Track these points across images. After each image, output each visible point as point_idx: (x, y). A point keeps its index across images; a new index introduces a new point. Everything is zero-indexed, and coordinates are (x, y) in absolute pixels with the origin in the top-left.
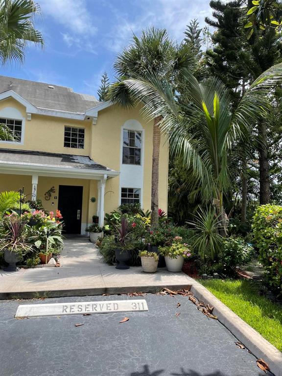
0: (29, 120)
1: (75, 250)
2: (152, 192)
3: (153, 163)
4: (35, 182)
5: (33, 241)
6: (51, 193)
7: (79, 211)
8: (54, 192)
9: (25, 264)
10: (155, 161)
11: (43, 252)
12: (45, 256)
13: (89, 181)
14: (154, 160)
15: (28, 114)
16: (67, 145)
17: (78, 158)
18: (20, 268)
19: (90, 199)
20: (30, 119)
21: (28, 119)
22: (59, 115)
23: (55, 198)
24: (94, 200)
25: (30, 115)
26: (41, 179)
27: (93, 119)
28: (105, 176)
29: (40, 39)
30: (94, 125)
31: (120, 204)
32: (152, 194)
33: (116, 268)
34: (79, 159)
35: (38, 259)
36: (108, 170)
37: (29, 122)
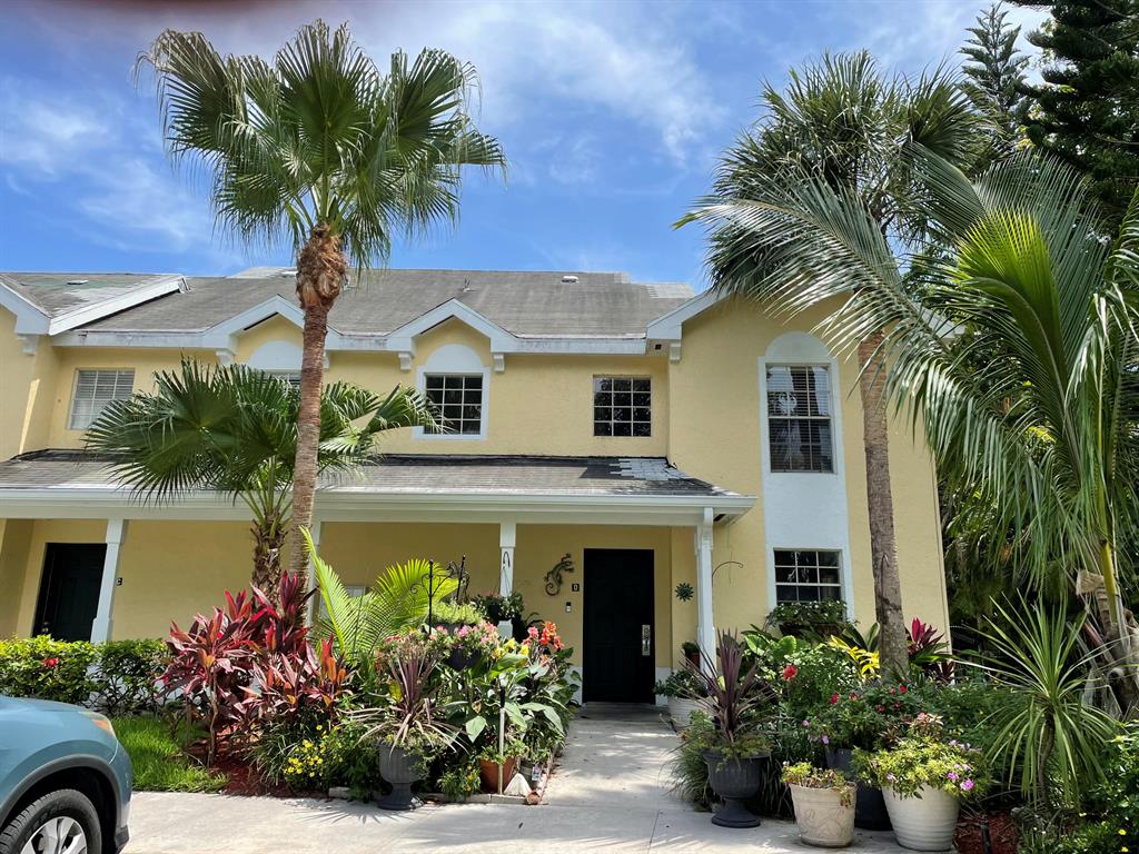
0: (499, 373)
1: (610, 753)
2: (875, 560)
3: (869, 463)
4: (508, 541)
5: (459, 719)
6: (563, 573)
7: (646, 628)
8: (571, 570)
9: (438, 790)
10: (875, 455)
11: (491, 754)
12: (498, 766)
13: (669, 529)
14: (869, 451)
15: (496, 357)
16: (601, 430)
17: (634, 464)
18: (425, 801)
19: (674, 588)
20: (502, 369)
21: (497, 369)
22: (575, 349)
23: (574, 588)
24: (686, 592)
25: (502, 357)
26: (522, 531)
27: (669, 347)
28: (709, 515)
29: (496, 154)
30: (676, 362)
31: (772, 603)
32: (875, 569)
33: (714, 822)
34: (636, 468)
35: (474, 777)
36: (716, 494)
37: (502, 378)
